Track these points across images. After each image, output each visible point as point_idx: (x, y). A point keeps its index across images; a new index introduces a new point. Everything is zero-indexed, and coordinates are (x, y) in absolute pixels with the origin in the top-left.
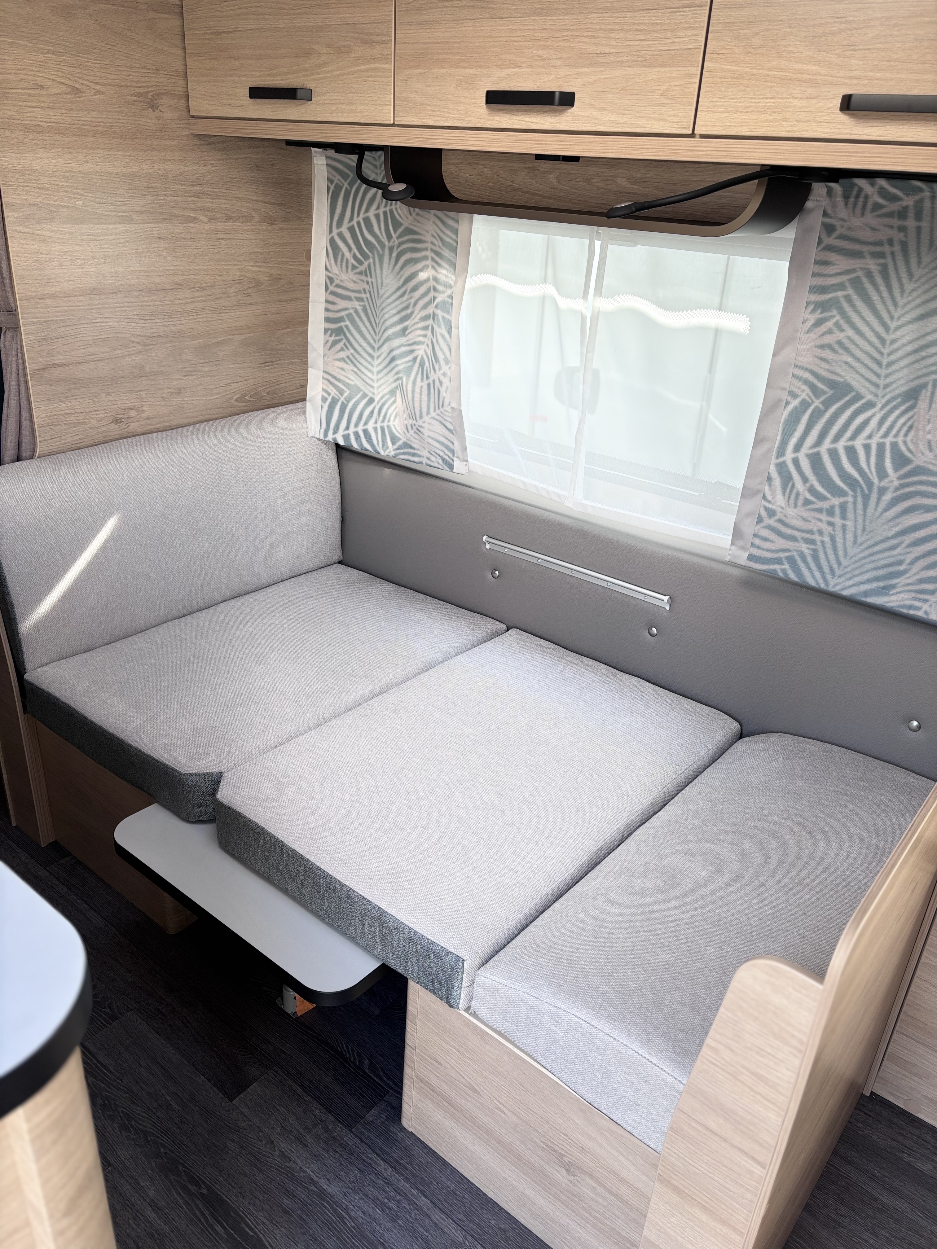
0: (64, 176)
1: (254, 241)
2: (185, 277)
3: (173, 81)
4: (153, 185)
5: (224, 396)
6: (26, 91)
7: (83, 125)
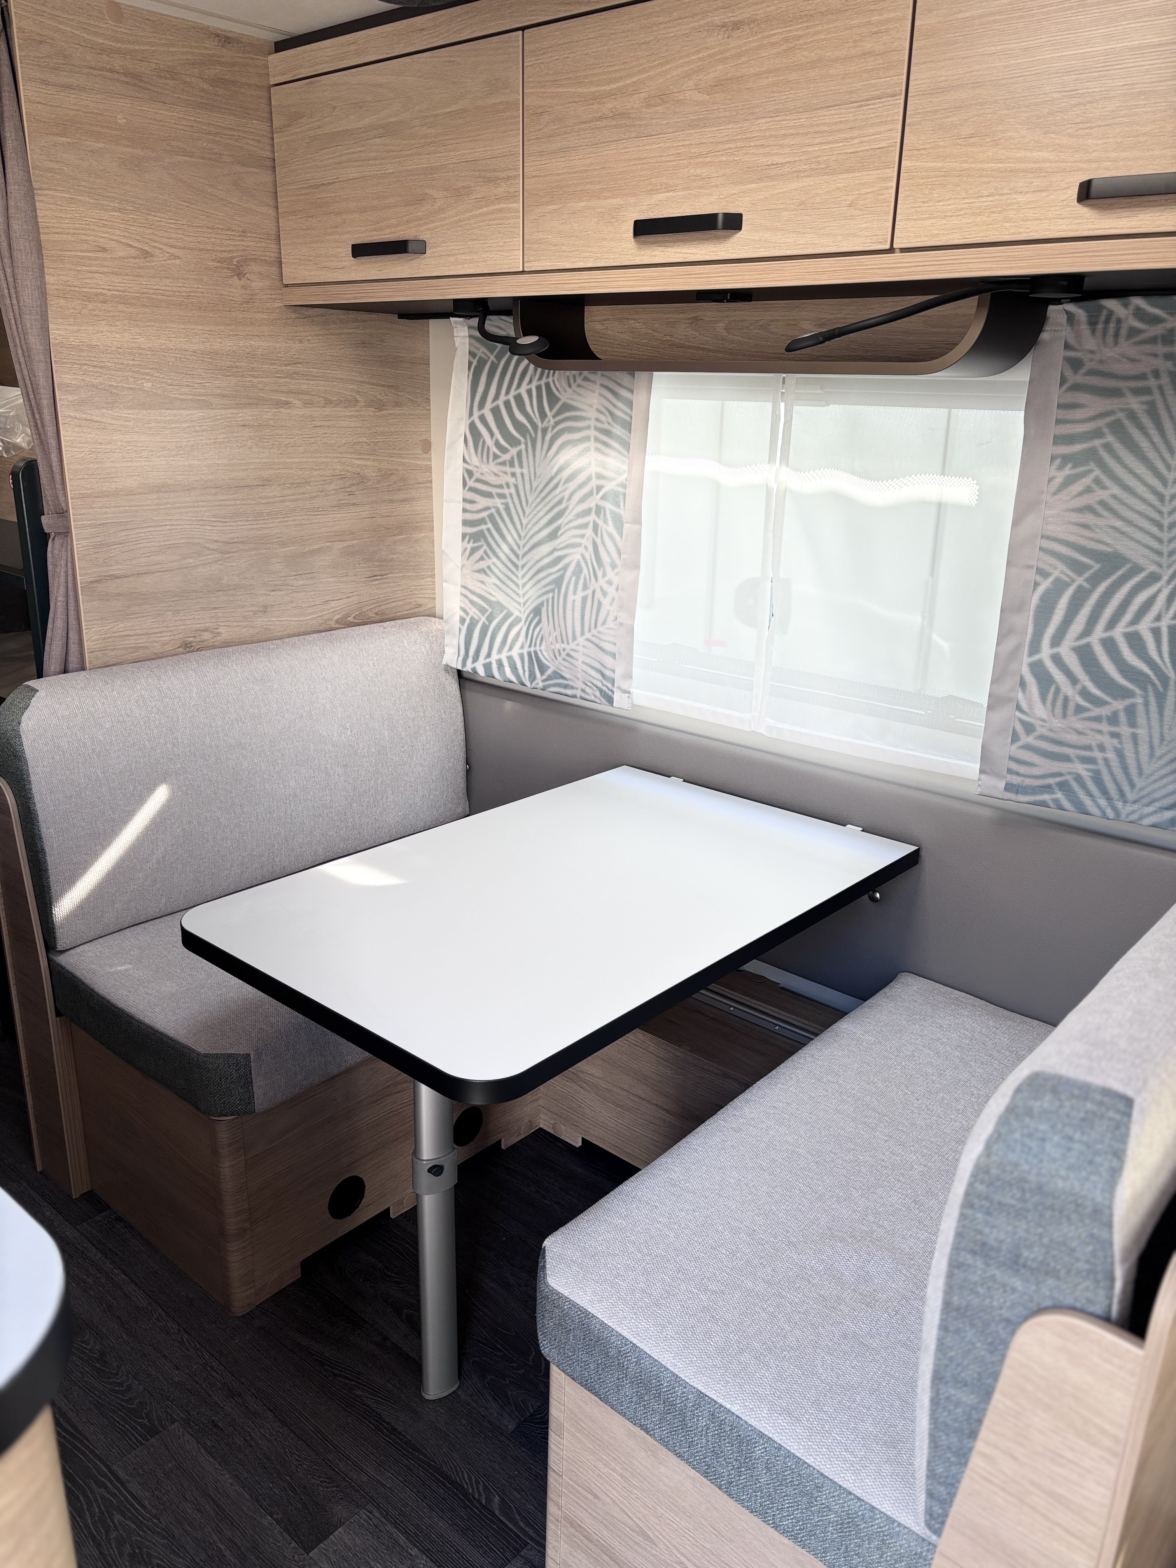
0: (130, 353)
1: (358, 429)
2: (273, 472)
3: (263, 244)
4: (238, 364)
5: (321, 616)
6: (86, 254)
7: (154, 294)
